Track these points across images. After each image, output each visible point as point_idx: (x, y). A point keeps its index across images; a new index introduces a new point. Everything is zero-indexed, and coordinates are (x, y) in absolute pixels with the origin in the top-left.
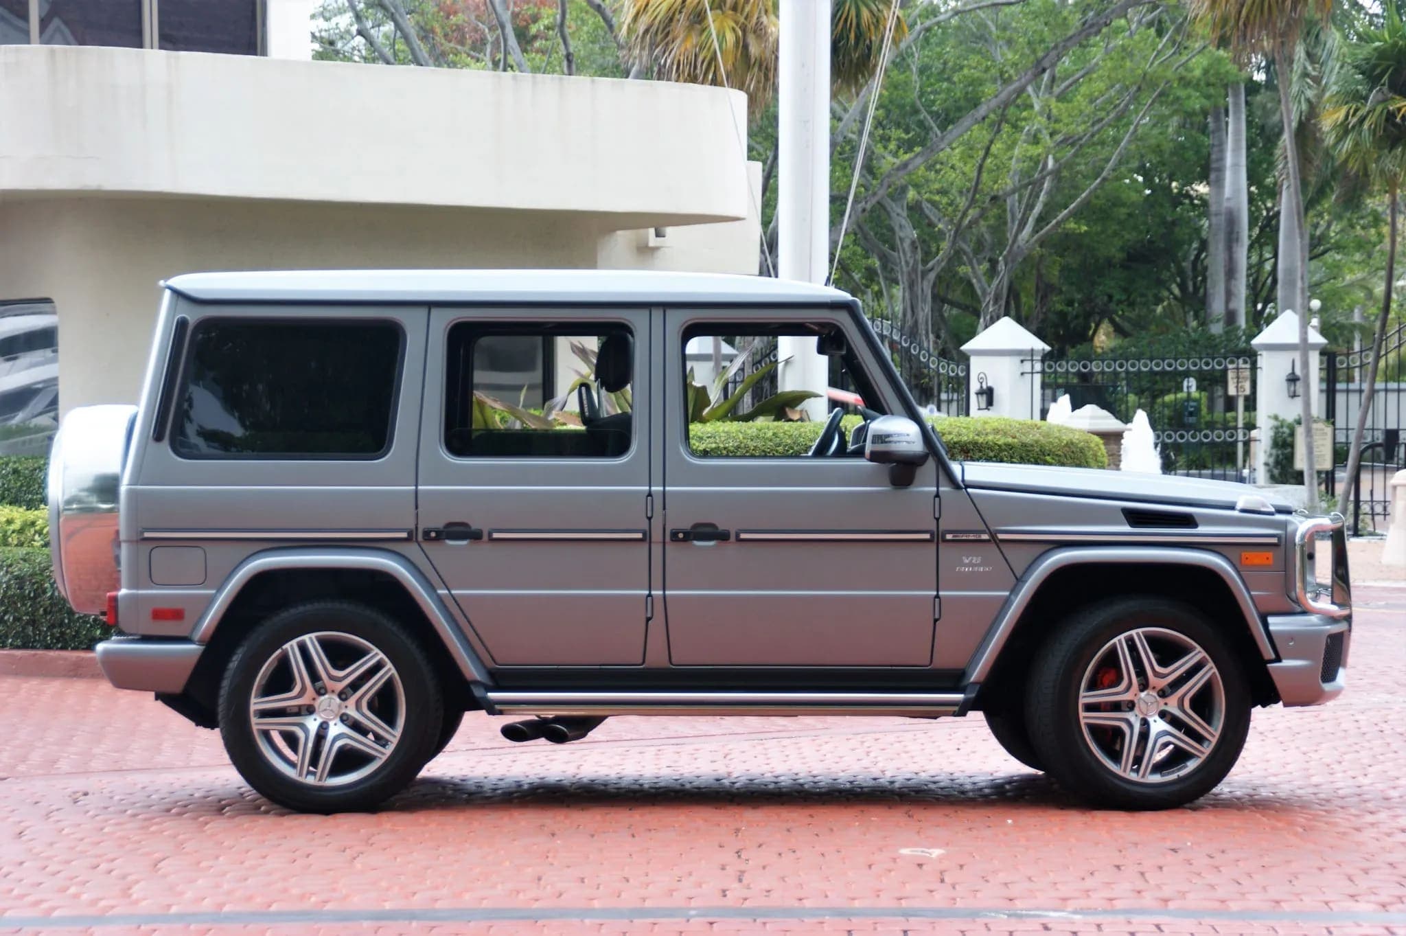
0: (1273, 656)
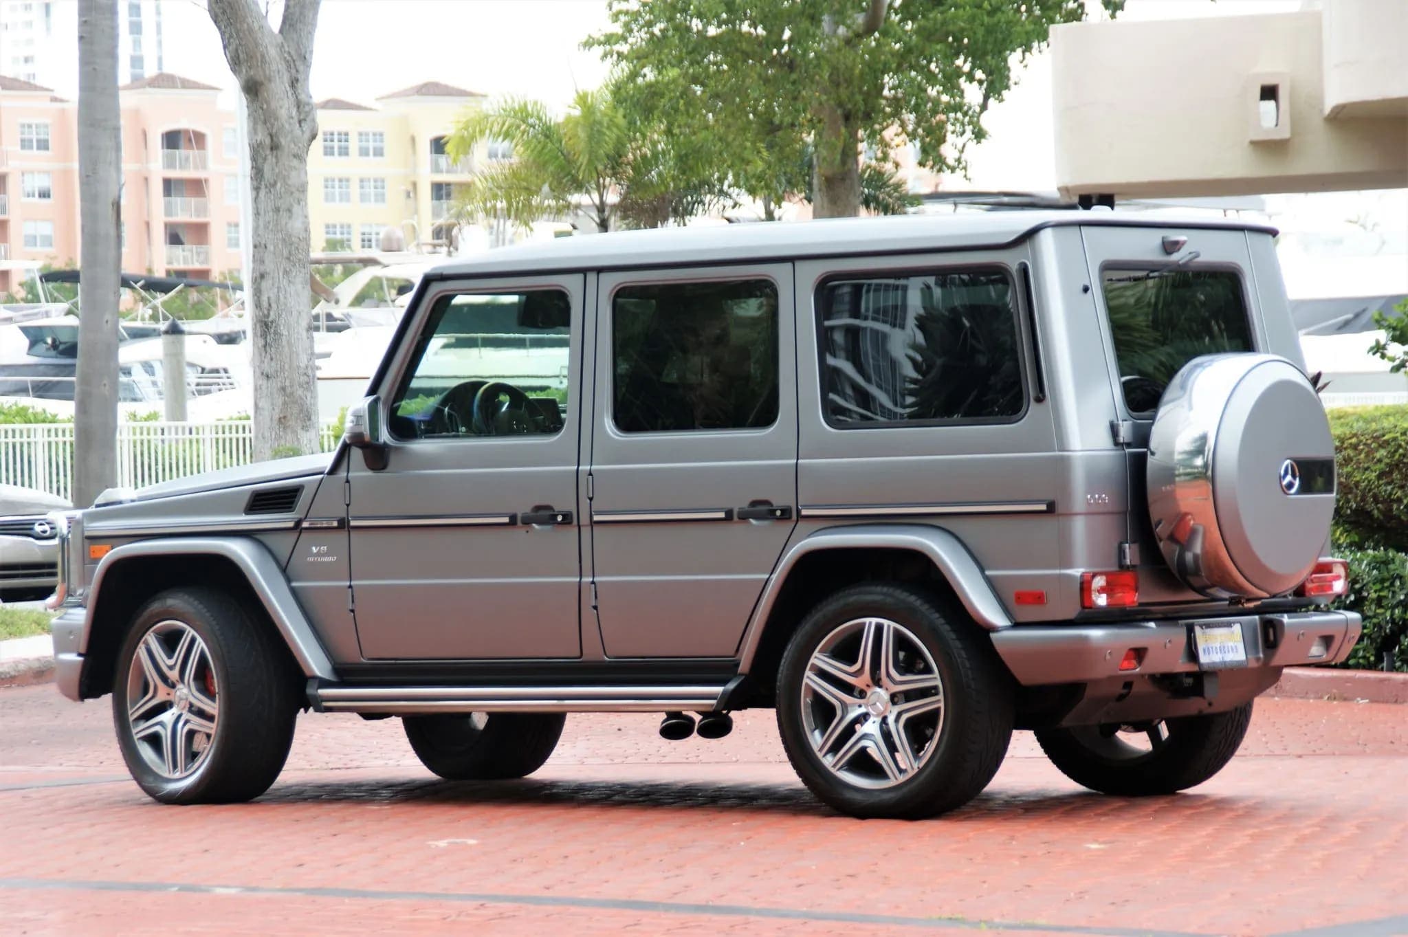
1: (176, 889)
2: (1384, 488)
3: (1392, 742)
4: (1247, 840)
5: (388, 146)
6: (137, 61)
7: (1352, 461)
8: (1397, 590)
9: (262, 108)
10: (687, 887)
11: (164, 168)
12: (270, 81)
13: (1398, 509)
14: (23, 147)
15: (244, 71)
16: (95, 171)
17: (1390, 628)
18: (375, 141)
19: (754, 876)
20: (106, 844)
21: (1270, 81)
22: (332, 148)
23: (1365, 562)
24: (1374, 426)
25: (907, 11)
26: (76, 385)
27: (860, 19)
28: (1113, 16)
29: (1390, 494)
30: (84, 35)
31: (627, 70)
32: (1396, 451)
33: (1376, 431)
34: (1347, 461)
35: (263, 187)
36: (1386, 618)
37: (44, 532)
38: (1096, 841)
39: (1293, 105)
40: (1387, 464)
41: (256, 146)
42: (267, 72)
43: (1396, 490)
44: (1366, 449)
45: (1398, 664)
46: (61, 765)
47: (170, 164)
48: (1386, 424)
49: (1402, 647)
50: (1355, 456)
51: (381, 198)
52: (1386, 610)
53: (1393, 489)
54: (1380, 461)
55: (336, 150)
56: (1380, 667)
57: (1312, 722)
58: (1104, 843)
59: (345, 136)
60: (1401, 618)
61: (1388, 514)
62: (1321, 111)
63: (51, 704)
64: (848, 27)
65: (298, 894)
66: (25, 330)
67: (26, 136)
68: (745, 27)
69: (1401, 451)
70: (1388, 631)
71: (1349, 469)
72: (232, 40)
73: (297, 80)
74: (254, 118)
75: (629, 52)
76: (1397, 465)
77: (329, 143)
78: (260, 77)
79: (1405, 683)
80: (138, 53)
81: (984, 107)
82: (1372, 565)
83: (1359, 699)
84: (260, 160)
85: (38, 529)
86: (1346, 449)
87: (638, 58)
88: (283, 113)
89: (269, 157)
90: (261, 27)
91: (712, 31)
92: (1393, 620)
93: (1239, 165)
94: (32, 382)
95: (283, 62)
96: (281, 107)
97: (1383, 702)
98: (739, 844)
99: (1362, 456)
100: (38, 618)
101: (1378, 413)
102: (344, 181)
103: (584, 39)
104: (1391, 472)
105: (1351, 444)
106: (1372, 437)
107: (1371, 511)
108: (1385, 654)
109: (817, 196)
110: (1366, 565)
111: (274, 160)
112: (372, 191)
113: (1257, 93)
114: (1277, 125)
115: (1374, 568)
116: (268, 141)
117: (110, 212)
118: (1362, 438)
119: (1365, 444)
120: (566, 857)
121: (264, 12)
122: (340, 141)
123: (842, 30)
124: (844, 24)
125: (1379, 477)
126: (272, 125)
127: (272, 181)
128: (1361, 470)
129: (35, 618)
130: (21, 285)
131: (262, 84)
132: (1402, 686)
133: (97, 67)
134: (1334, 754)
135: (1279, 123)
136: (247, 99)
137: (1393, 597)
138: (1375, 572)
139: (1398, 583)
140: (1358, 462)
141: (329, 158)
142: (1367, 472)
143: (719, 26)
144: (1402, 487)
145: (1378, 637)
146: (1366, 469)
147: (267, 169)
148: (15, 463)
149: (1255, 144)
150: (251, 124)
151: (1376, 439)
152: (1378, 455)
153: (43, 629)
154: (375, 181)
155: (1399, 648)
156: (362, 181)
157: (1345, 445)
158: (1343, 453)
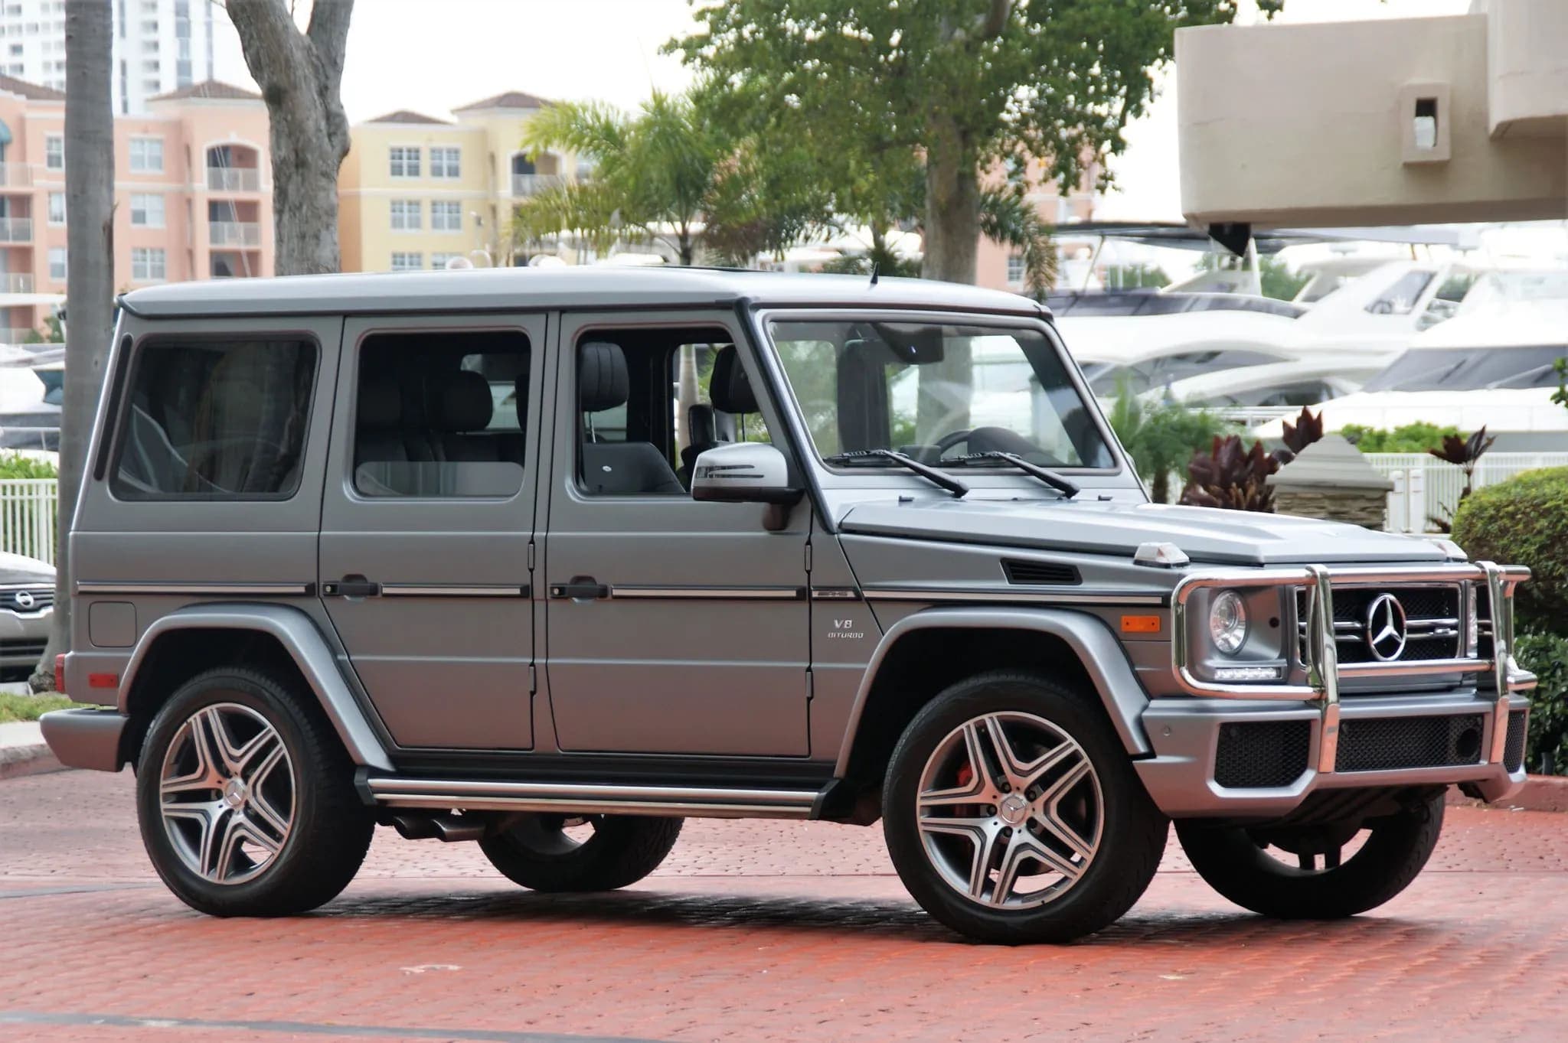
0: (1142, 748)
1: (102, 1021)
2: (1545, 564)
3: (1541, 858)
4: (1350, 972)
5: (465, 164)
6: (184, 68)
7: (1508, 532)
8: (1559, 681)
9: (286, 120)
10: (691, 1022)
11: (210, 188)
12: (295, 88)
13: (1560, 587)
14: (50, 164)
15: (266, 76)
16: (83, 191)
17: (1551, 725)
18: (449, 158)
19: (771, 1010)
20: (31, 967)
21: (1426, 95)
22: (401, 167)
23: (1522, 648)
24: (1534, 492)
25: (1035, 13)
26: (60, 435)
27: (980, 20)
28: (1270, 17)
29: (1552, 570)
30: (72, 34)
31: (712, 77)
32: (1559, 521)
33: (1535, 498)
34: (1504, 531)
35: (287, 208)
36: (1545, 712)
37: (27, 603)
38: (1174, 972)
39: (1453, 120)
40: (1548, 536)
41: (279, 162)
42: (292, 78)
43: (1559, 565)
44: (1524, 520)
45: (1559, 766)
46: (6, 873)
47: (216, 183)
48: (1548, 490)
49: (1565, 747)
50: (1512, 527)
51: (455, 224)
52: (1546, 704)
53: (1555, 564)
54: (1540, 532)
55: (405, 169)
56: (1539, 769)
57: (1454, 833)
58: (1183, 973)
59: (414, 153)
60: (1563, 714)
61: (1548, 592)
62: (1486, 128)
63: (12, 803)
64: (967, 30)
65: (240, 1028)
66: (41, 374)
67: (54, 152)
68: (848, 30)
69: (1564, 521)
70: (1547, 728)
71: (1505, 541)
72: (252, 42)
73: (326, 88)
74: (277, 131)
75: (715, 56)
76: (1560, 537)
77: (397, 161)
78: (284, 83)
79: (1565, 788)
80: (185, 58)
81: (1122, 122)
82: (1532, 652)
83: (1513, 806)
84: (283, 179)
85: (19, 599)
86: (1502, 518)
87: (725, 65)
88: (310, 125)
89: (294, 177)
90: (286, 27)
91: (811, 34)
92: (1553, 715)
93: (1389, 191)
94: (47, 434)
95: (310, 66)
96: (308, 119)
97: (1540, 810)
98: (761, 972)
99: (1521, 526)
100: (12, 703)
101: (1540, 477)
102: (415, 204)
103: (666, 41)
104: (1553, 545)
105: (1507, 513)
106: (1532, 505)
107: (1531, 590)
108: (1543, 754)
109: (930, 225)
110: (1523, 652)
111: (300, 178)
112: (446, 215)
113: (1412, 108)
114: (1435, 145)
115: (1533, 656)
116: (292, 157)
117: (100, 238)
118: (1520, 505)
119: (1523, 513)
120: (559, 986)
121: (290, 11)
122: (409, 158)
123: (959, 34)
124: (961, 26)
125: (1539, 551)
126: (298, 141)
127: (298, 204)
128: (1519, 543)
129: (8, 703)
130: (47, 321)
131: (286, 91)
132: (1561, 792)
133: (86, 71)
134: (1471, 871)
135: (1439, 143)
136: (269, 108)
137: (1554, 688)
138: (1533, 660)
139: (1559, 673)
140: (1516, 534)
141: (397, 178)
142: (1526, 545)
143: (817, 29)
144: (1565, 563)
145: (1537, 735)
146: (1525, 541)
147: (291, 189)
148: (14, 523)
149: (1408, 166)
150: (274, 138)
151: (1535, 507)
152: (1538, 526)
153: (16, 715)
154: (450, 204)
155: (1561, 749)
156: (434, 204)
157: (1501, 514)
158: (1499, 523)
